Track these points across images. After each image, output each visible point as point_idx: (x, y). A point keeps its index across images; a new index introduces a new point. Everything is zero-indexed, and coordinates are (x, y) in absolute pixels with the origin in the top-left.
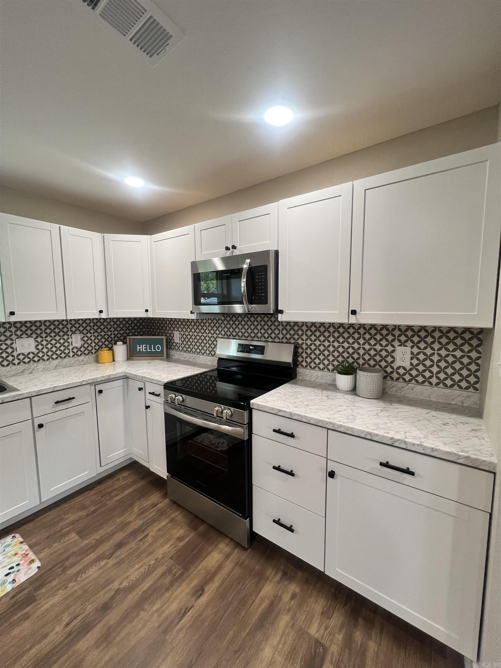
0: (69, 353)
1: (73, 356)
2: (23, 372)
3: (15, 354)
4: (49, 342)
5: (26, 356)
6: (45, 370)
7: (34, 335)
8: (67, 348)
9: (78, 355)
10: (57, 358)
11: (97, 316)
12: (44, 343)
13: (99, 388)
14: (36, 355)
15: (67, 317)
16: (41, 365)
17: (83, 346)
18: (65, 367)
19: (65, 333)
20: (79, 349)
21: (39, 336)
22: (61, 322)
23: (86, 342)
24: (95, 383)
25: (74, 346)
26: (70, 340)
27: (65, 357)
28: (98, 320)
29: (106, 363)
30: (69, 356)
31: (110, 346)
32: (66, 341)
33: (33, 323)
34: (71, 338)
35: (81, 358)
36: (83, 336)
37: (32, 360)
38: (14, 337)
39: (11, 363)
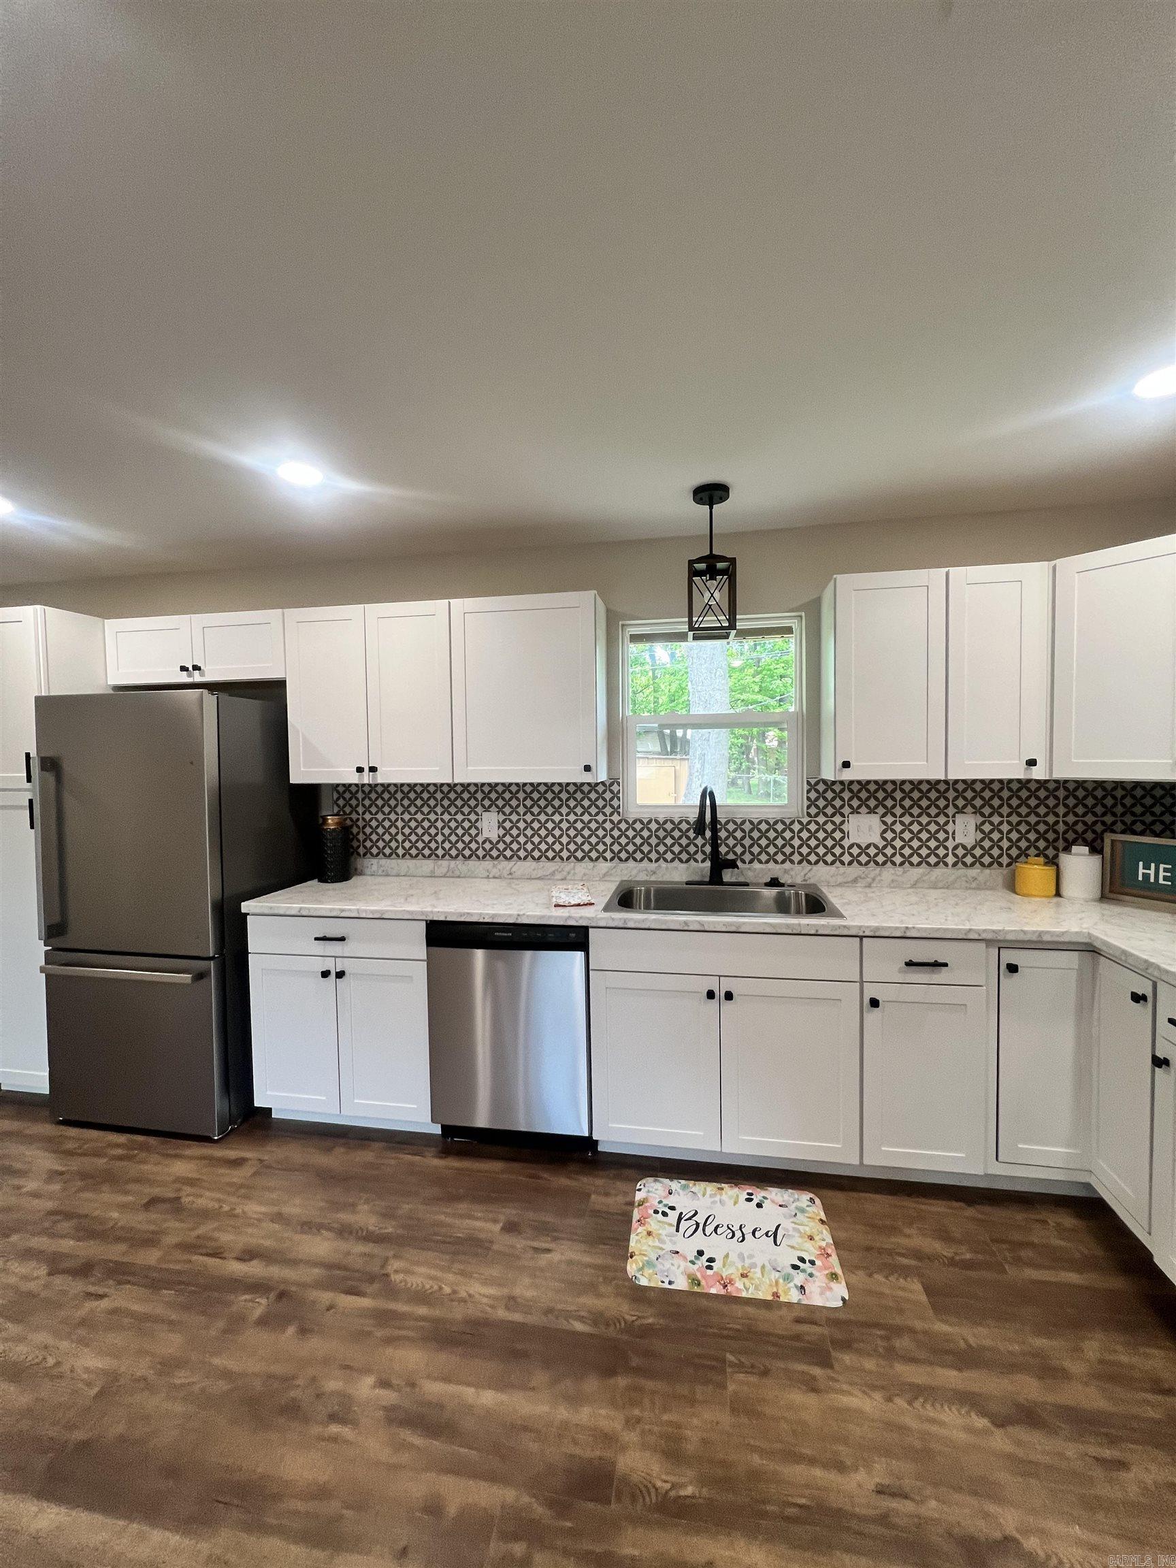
0: (946, 855)
1: (955, 865)
2: (855, 881)
3: (846, 843)
4: (907, 827)
5: (864, 850)
6: (895, 885)
7: (881, 810)
8: (942, 844)
9: (965, 864)
10: (919, 864)
11: (1019, 773)
12: (898, 827)
13: (1009, 957)
14: (880, 851)
15: (946, 775)
16: (888, 873)
17: (979, 844)
18: (934, 886)
19: (942, 811)
20: (969, 851)
21: (889, 811)
22: (933, 785)
23: (987, 835)
24: (998, 943)
25: (958, 841)
26: (950, 828)
27: (937, 864)
28: (1024, 784)
29: (1035, 896)
30: (946, 864)
31: (1051, 852)
32: (942, 828)
33: (881, 785)
34: (954, 822)
35: (973, 872)
36: (981, 819)
37: (872, 860)
38: (846, 810)
39: (838, 859)
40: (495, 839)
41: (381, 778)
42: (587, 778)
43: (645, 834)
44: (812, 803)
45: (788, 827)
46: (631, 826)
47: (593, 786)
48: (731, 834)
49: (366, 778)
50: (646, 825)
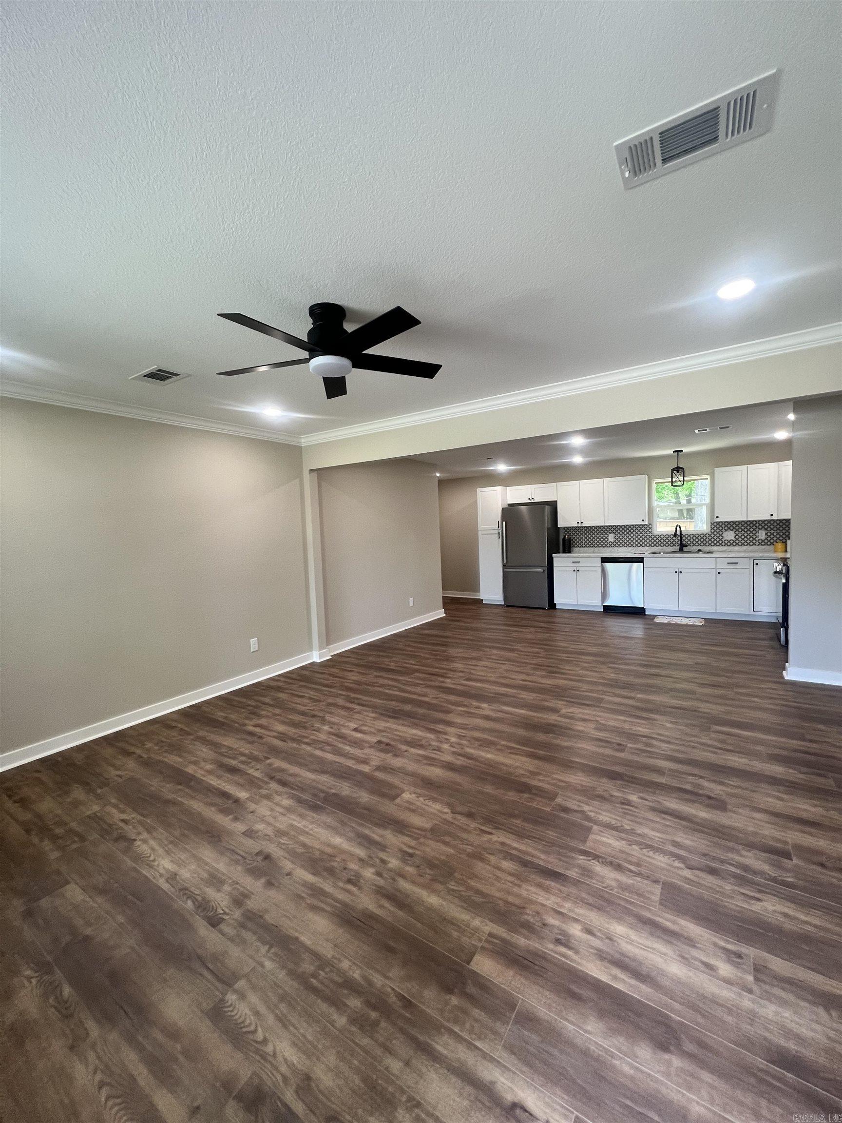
0: (756, 542)
1: (758, 545)
3: (723, 540)
4: (743, 535)
5: (729, 541)
6: (739, 551)
7: (734, 530)
8: (754, 539)
9: (762, 545)
10: (747, 545)
11: (769, 518)
12: (740, 535)
13: (756, 562)
14: (734, 542)
16: (737, 548)
17: (765, 538)
18: (751, 551)
19: (754, 530)
20: (763, 541)
21: (737, 530)
22: (746, 522)
23: (768, 536)
25: (759, 538)
26: (757, 534)
27: (752, 545)
28: (769, 521)
30: (755, 545)
31: (784, 541)
32: (755, 534)
33: (735, 523)
35: (764, 547)
36: (766, 532)
37: (732, 544)
38: (723, 530)
39: (720, 544)
40: (612, 541)
41: (584, 525)
42: (643, 523)
43: (659, 539)
44: (712, 529)
45: (704, 535)
46: (655, 536)
47: (643, 526)
48: (687, 538)
49: (579, 525)
50: (660, 536)
